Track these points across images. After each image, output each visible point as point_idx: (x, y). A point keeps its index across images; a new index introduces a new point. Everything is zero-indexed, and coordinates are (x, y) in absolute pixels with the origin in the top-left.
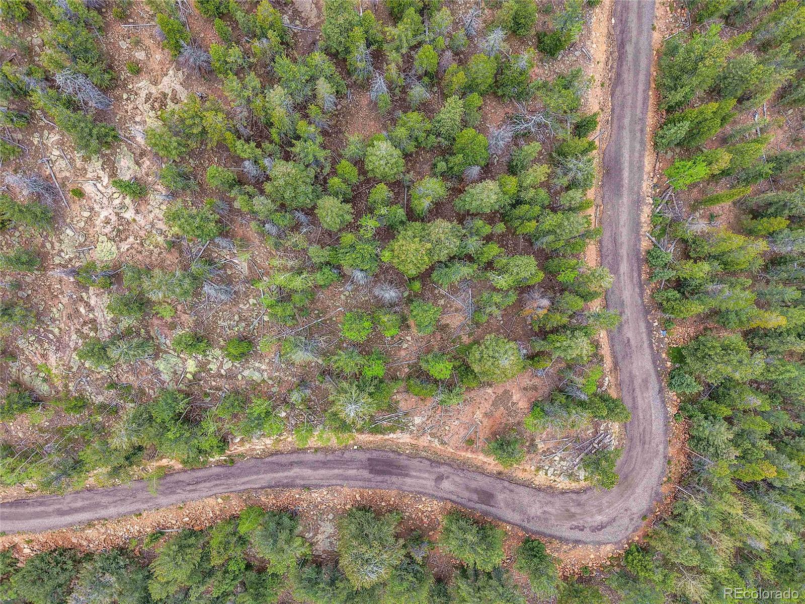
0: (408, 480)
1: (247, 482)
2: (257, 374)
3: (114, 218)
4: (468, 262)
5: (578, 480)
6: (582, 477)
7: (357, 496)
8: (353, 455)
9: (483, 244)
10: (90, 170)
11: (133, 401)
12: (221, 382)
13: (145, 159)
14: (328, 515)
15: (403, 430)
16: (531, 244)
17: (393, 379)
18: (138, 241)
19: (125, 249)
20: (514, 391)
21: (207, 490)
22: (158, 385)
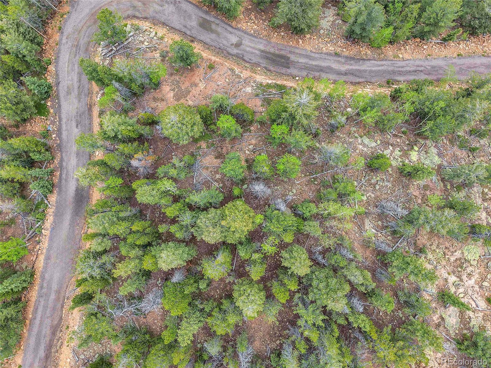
0: (261, 47)
1: (379, 66)
2: (366, 142)
3: (464, 277)
4: (193, 204)
5: (132, 25)
6: (129, 26)
7: (301, 42)
8: (300, 73)
9: (178, 217)
10: (480, 319)
11: (459, 137)
12: (392, 140)
13: (436, 322)
14: (323, 33)
15: (261, 84)
16: (141, 211)
17: (264, 123)
18: (447, 257)
19: (457, 252)
20: (172, 100)
21: (409, 65)
22: (440, 145)
